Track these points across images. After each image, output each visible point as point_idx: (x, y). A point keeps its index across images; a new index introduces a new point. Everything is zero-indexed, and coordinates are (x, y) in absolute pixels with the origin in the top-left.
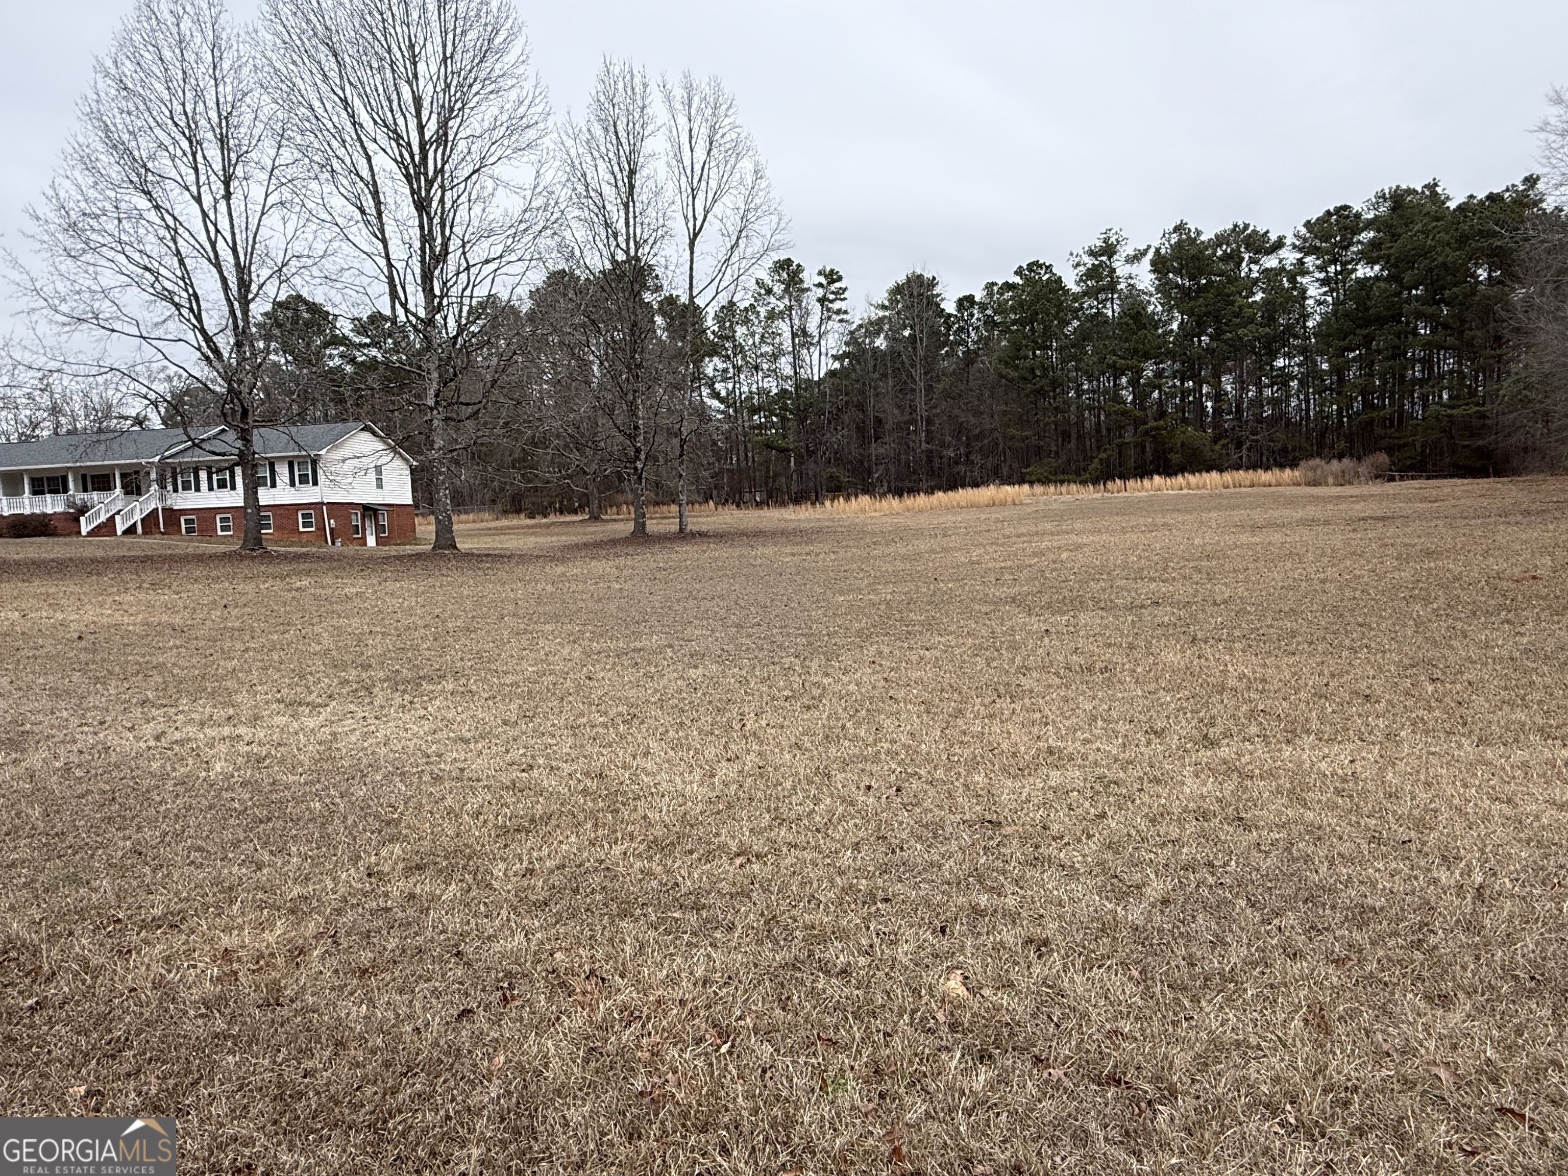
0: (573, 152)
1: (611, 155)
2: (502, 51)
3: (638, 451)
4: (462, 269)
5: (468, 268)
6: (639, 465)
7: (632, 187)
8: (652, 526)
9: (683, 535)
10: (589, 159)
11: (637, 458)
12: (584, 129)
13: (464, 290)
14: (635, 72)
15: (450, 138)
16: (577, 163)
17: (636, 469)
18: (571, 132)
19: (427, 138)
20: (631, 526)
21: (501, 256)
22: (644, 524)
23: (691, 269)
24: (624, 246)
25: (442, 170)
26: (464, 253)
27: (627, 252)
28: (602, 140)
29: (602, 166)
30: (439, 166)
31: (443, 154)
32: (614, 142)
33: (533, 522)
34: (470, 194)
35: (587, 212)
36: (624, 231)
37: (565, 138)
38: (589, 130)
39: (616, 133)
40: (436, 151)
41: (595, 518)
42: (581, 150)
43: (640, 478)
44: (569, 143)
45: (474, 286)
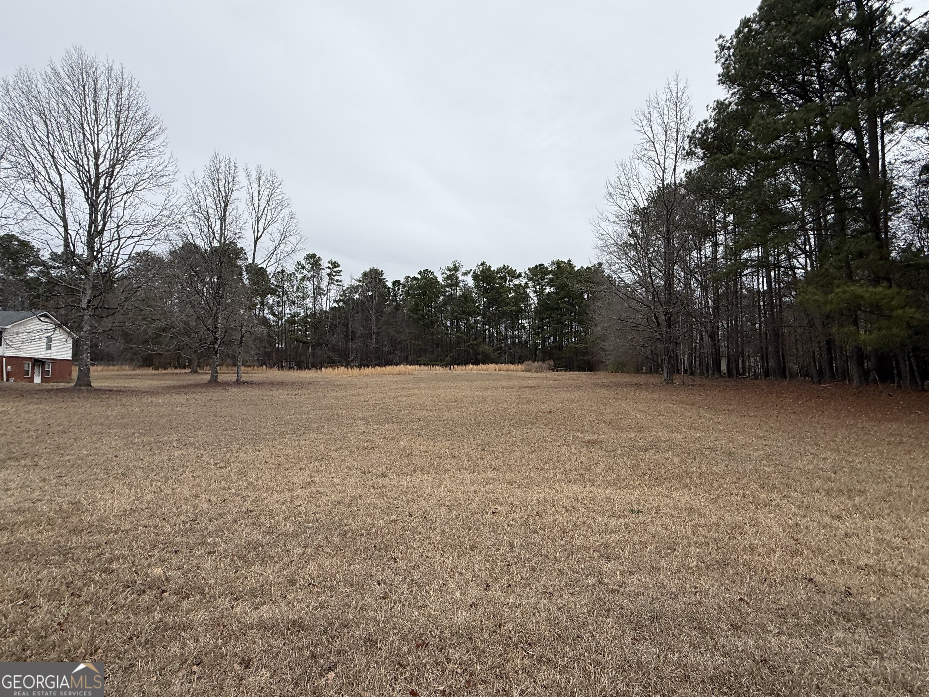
0: (194, 190)
1: (215, 195)
2: (152, 138)
3: (216, 339)
4: (115, 238)
5: (119, 238)
6: (216, 346)
7: (225, 212)
8: (221, 378)
9: (238, 383)
10: (202, 195)
11: (216, 343)
12: (201, 181)
13: (115, 250)
14: (231, 160)
15: (115, 174)
16: (195, 195)
17: (214, 348)
18: (193, 181)
19: (100, 171)
20: (208, 377)
21: (139, 236)
22: (216, 376)
23: (254, 254)
24: (218, 239)
25: (109, 188)
26: (117, 231)
27: (220, 242)
28: (210, 188)
29: (209, 199)
30: (107, 185)
31: (110, 180)
32: (217, 189)
33: (157, 372)
34: (125, 202)
35: (197, 220)
36: (219, 231)
37: (190, 183)
38: (203, 182)
39: (218, 185)
40: (106, 178)
41: (195, 372)
42: (198, 190)
43: (216, 352)
44: (192, 186)
45: (121, 248)
